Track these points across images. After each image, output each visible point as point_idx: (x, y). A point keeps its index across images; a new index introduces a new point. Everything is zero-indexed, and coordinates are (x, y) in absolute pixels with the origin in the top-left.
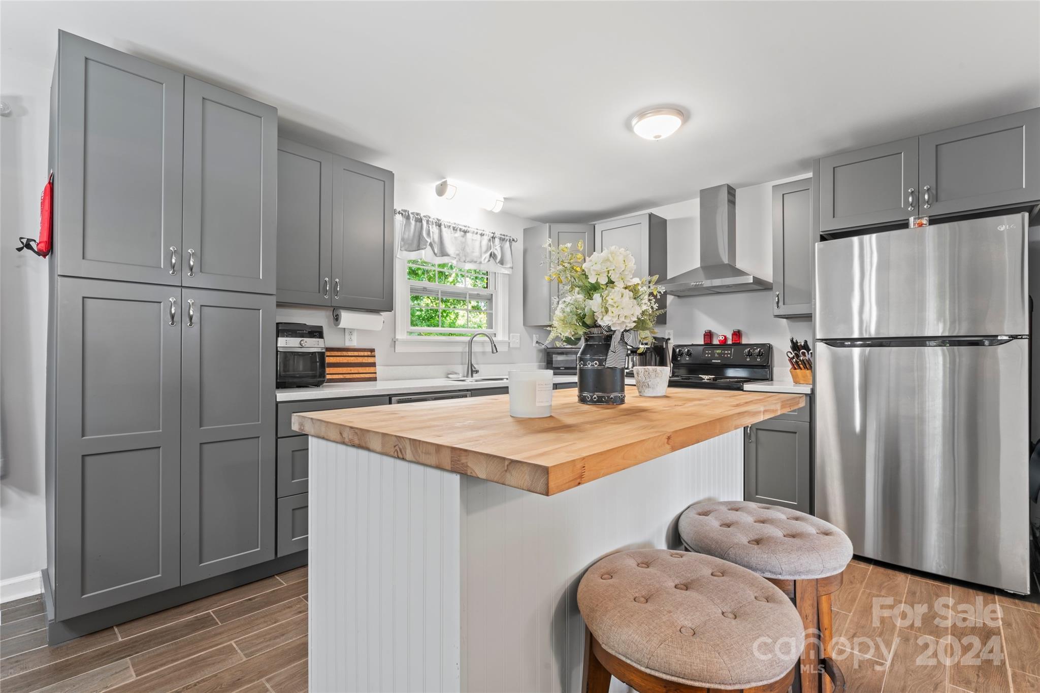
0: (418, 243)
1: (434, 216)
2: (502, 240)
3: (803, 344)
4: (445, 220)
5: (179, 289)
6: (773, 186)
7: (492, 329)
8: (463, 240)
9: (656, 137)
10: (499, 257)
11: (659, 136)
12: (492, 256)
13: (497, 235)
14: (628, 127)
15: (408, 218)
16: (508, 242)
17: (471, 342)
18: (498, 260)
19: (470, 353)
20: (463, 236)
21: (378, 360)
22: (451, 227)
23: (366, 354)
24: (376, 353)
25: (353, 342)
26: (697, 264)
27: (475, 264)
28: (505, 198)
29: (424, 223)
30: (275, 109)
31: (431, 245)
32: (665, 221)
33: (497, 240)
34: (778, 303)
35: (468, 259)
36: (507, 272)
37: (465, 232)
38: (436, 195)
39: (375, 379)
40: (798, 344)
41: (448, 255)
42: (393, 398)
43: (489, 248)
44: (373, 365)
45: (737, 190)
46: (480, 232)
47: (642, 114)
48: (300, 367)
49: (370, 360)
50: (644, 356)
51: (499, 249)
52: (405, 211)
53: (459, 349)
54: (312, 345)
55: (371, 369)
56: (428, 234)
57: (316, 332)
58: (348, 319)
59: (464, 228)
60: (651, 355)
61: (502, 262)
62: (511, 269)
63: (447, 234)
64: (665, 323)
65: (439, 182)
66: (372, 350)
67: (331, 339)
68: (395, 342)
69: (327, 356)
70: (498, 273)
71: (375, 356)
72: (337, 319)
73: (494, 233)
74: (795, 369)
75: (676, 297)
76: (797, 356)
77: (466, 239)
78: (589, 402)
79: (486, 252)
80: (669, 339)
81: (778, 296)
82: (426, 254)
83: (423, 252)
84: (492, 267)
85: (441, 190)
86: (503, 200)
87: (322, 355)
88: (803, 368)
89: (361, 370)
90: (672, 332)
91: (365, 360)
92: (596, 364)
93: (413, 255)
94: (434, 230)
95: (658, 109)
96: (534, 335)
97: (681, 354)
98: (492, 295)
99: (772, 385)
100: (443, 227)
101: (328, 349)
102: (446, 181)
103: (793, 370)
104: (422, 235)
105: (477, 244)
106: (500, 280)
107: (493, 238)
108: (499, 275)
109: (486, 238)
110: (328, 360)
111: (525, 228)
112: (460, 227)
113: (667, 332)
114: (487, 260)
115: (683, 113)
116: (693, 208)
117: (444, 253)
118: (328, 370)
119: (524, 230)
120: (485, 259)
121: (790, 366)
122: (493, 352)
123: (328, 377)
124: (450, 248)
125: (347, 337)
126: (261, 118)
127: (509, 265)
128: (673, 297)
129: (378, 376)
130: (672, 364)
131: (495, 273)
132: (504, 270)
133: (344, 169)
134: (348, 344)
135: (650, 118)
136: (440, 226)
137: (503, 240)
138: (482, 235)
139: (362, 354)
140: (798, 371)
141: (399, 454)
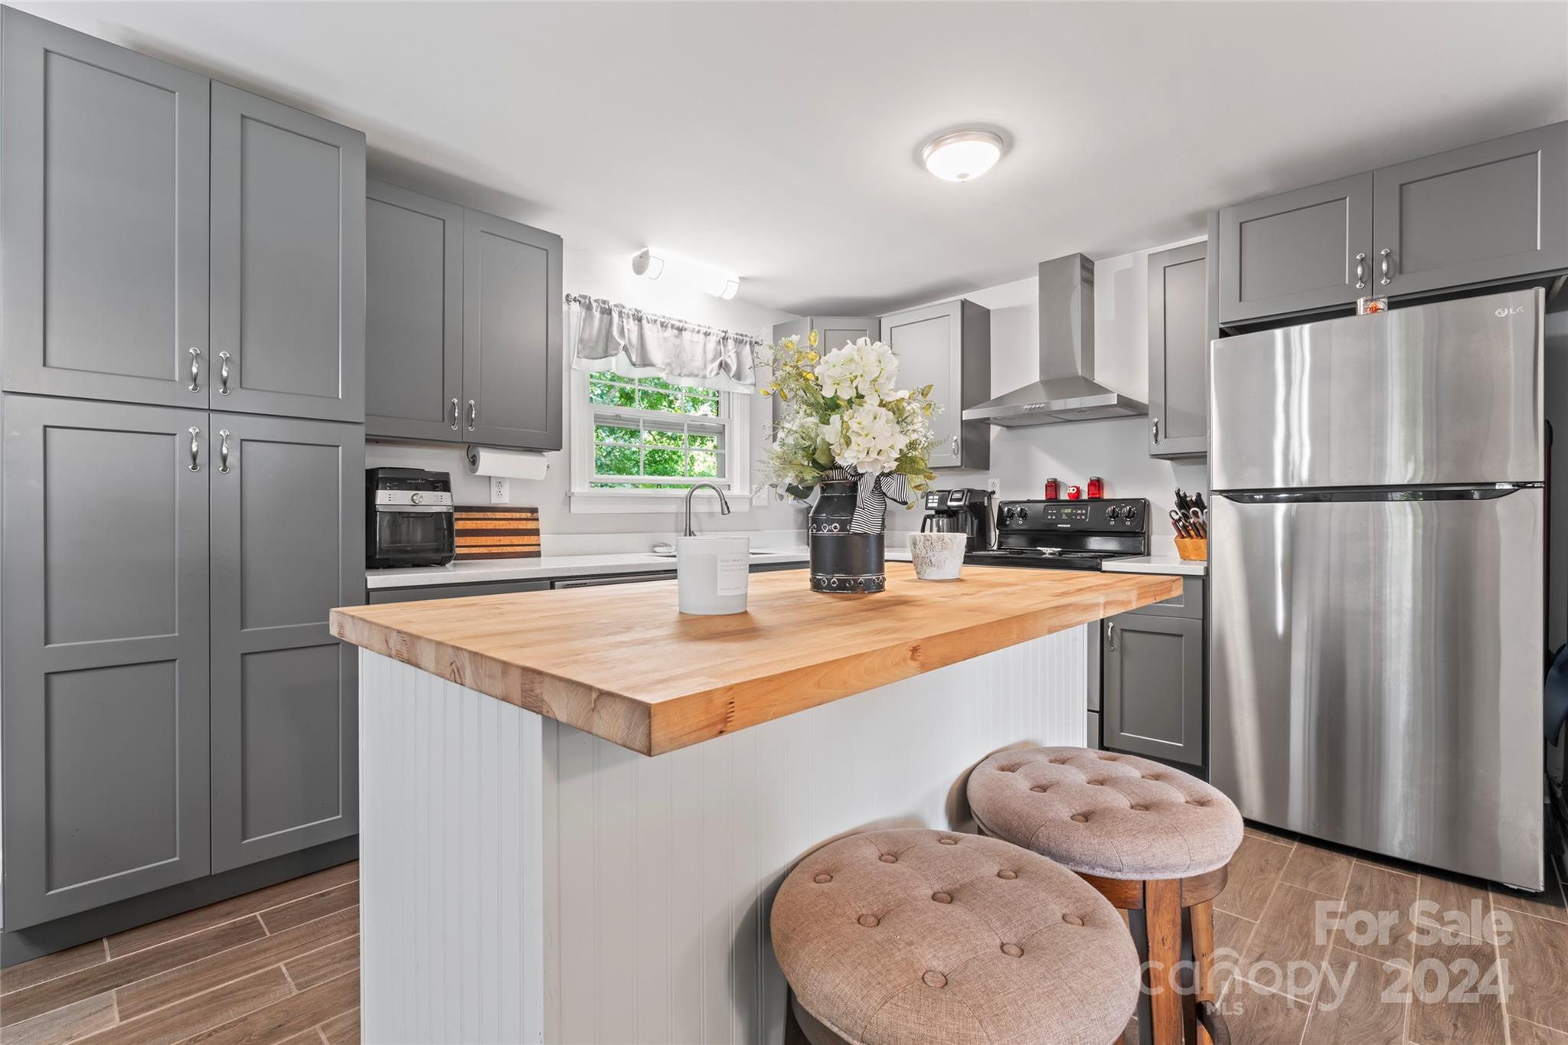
0: (605, 346)
1: (630, 306)
2: (739, 342)
3: (1194, 498)
4: (648, 310)
5: (206, 414)
6: (1149, 255)
7: (724, 477)
8: (678, 342)
9: (960, 176)
10: (734, 368)
11: (965, 176)
12: (723, 366)
13: (731, 334)
14: (918, 161)
15: (589, 308)
16: (748, 346)
17: (689, 498)
18: (732, 373)
19: (689, 514)
20: (677, 337)
21: (543, 524)
22: (658, 322)
23: (524, 515)
24: (540, 515)
25: (504, 497)
26: (1035, 377)
27: (695, 379)
28: (740, 278)
29: (615, 316)
30: (362, 135)
31: (625, 349)
32: (987, 312)
33: (731, 343)
34: (1156, 435)
35: (685, 371)
36: (746, 391)
37: (680, 330)
38: (632, 271)
39: (538, 554)
40: (1188, 499)
41: (651, 365)
42: (556, 583)
43: (718, 354)
44: (536, 532)
45: (1096, 263)
46: (703, 330)
47: (937, 139)
48: (418, 535)
49: (531, 525)
50: (955, 519)
51: (734, 356)
52: (584, 297)
53: (672, 508)
54: (432, 501)
55: (532, 539)
56: (622, 333)
57: (440, 483)
58: (490, 461)
59: (677, 324)
60: (966, 517)
61: (738, 376)
62: (752, 387)
63: (651, 332)
64: (988, 469)
65: (637, 253)
66: (534, 510)
67: (464, 492)
68: (570, 497)
69: (457, 519)
70: (733, 393)
71: (537, 520)
72: (474, 461)
73: (726, 332)
74: (1183, 537)
75: (1005, 428)
76: (1186, 517)
77: (682, 340)
78: (825, 588)
79: (713, 360)
80: (993, 492)
81: (1156, 425)
82: (618, 364)
83: (613, 359)
84: (724, 383)
85: (640, 266)
86: (738, 280)
87: (449, 515)
88: (1195, 536)
89: (516, 540)
90: (997, 481)
91: (523, 525)
92: (835, 528)
93: (598, 365)
94: (631, 326)
95: (962, 131)
97: (1011, 515)
98: (724, 426)
99: (1149, 562)
100: (644, 322)
101: (458, 509)
102: (647, 251)
103: (1179, 539)
104: (612, 336)
105: (699, 349)
106: (737, 405)
107: (725, 339)
108: (736, 396)
109: (712, 341)
110: (458, 525)
111: (775, 324)
112: (672, 322)
113: (990, 481)
114: (714, 373)
115: (1004, 139)
116: (1028, 292)
117: (646, 363)
118: (458, 541)
119: (774, 327)
120: (711, 371)
121: (1176, 533)
122: (723, 514)
123: (458, 551)
124: (656, 355)
125: (494, 489)
126: (338, 148)
127: (750, 381)
128: (999, 428)
129: (543, 549)
130: (997, 531)
131: (729, 393)
132: (742, 389)
133: (482, 231)
134: (495, 501)
135: (950, 145)
136: (640, 320)
137: (741, 342)
138: (707, 334)
139: (517, 515)
140: (1187, 540)
141: (458, 680)
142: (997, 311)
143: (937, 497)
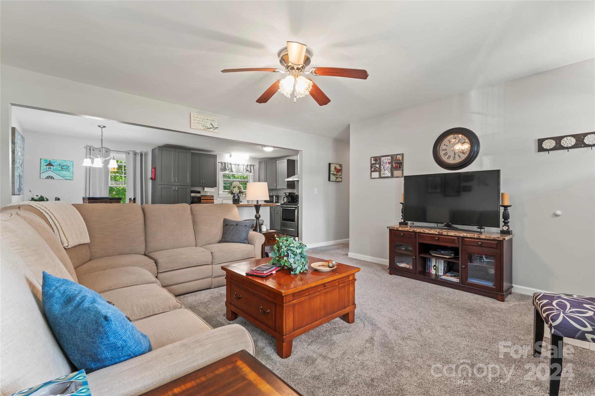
0: (224, 169)
1: (229, 162)
4: (232, 163)
5: (175, 186)
8: (238, 167)
10: (249, 171)
12: (247, 170)
13: (249, 164)
15: (222, 164)
16: (252, 166)
22: (234, 164)
23: (211, 197)
24: (214, 197)
25: (208, 194)
27: (242, 173)
29: (227, 164)
31: (228, 169)
33: (249, 166)
35: (239, 172)
36: (252, 175)
37: (239, 165)
39: (214, 203)
41: (233, 172)
43: (246, 168)
44: (213, 199)
46: (243, 165)
48: (196, 200)
49: (213, 198)
51: (249, 168)
52: (221, 162)
54: (198, 195)
55: (213, 201)
56: (228, 167)
57: (199, 192)
58: (206, 189)
59: (238, 164)
61: (250, 172)
63: (233, 167)
65: (230, 154)
66: (213, 196)
67: (202, 194)
68: (219, 194)
72: (204, 189)
79: (245, 170)
82: (227, 172)
83: (226, 172)
84: (248, 173)
85: (230, 156)
87: (200, 197)
89: (210, 201)
91: (211, 198)
93: (224, 173)
94: (230, 166)
98: (248, 181)
101: (201, 196)
102: (232, 154)
104: (226, 167)
105: (242, 168)
106: (251, 177)
107: (247, 166)
109: (245, 166)
110: (202, 198)
117: (232, 171)
118: (202, 201)
119: (259, 162)
120: (245, 172)
123: (202, 202)
124: (234, 170)
125: (207, 193)
126: (188, 153)
127: (252, 173)
129: (214, 202)
132: (251, 174)
133: (205, 157)
134: (207, 195)
136: (231, 164)
137: (251, 166)
138: (244, 165)
139: (210, 197)
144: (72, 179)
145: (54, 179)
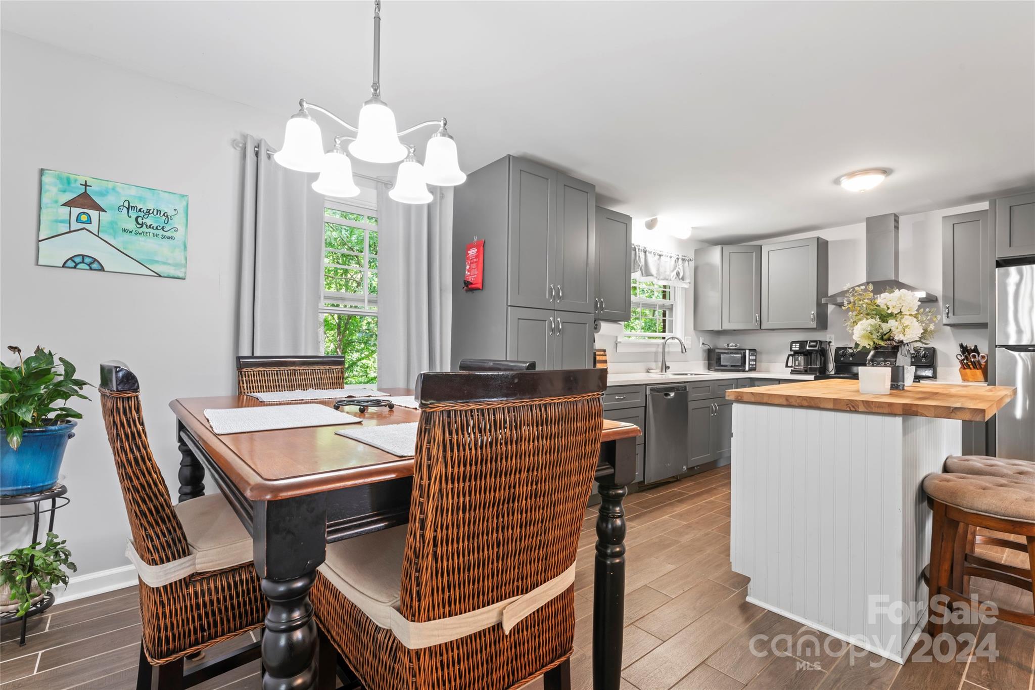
1: (642, 245)
2: (683, 260)
3: (973, 348)
4: (649, 247)
5: (553, 312)
6: (943, 217)
7: (672, 332)
9: (861, 190)
10: (682, 275)
12: (677, 273)
13: (680, 256)
14: (837, 183)
16: (687, 262)
17: (664, 345)
18: (681, 277)
19: (664, 353)
20: (659, 259)
21: (608, 358)
22: (652, 253)
24: (607, 353)
26: (862, 277)
27: (667, 281)
28: (692, 228)
29: (637, 250)
31: (640, 268)
32: (827, 242)
33: (680, 260)
34: (948, 314)
35: (661, 277)
36: (686, 286)
37: (660, 256)
38: (647, 228)
40: (968, 348)
41: (652, 275)
43: (675, 267)
44: (606, 362)
45: (900, 217)
46: (669, 255)
47: (852, 174)
49: (605, 358)
50: (809, 357)
51: (681, 268)
53: (653, 350)
56: (639, 259)
60: (817, 355)
61: (683, 279)
62: (689, 284)
63: (652, 260)
64: (827, 329)
65: (649, 219)
66: (604, 351)
68: (616, 344)
69: (598, 355)
70: (677, 287)
71: (606, 355)
72: (596, 327)
73: (678, 255)
74: (965, 369)
75: (838, 307)
76: (966, 358)
77: (660, 261)
79: (674, 271)
80: (830, 342)
81: (948, 308)
82: (638, 275)
83: (637, 273)
84: (675, 282)
86: (691, 229)
88: (973, 368)
90: (833, 336)
92: (888, 363)
94: (643, 256)
95: (867, 171)
96: (701, 338)
97: (844, 355)
98: (673, 305)
99: (936, 381)
100: (647, 253)
102: (656, 218)
103: (962, 370)
104: (637, 261)
105: (668, 265)
106: (678, 293)
107: (678, 259)
109: (673, 260)
111: (696, 248)
112: (658, 252)
113: (828, 336)
114: (674, 277)
115: (887, 172)
116: (859, 232)
117: (648, 274)
119: (695, 250)
120: (673, 277)
121: (960, 366)
122: (682, 352)
124: (652, 269)
126: (588, 193)
127: (688, 281)
128: (834, 306)
130: (834, 363)
131: (675, 287)
132: (684, 285)
136: (645, 252)
138: (671, 257)
140: (968, 371)
141: (852, 409)
142: (831, 241)
143: (798, 345)
144: (181, 275)
145: (102, 269)
